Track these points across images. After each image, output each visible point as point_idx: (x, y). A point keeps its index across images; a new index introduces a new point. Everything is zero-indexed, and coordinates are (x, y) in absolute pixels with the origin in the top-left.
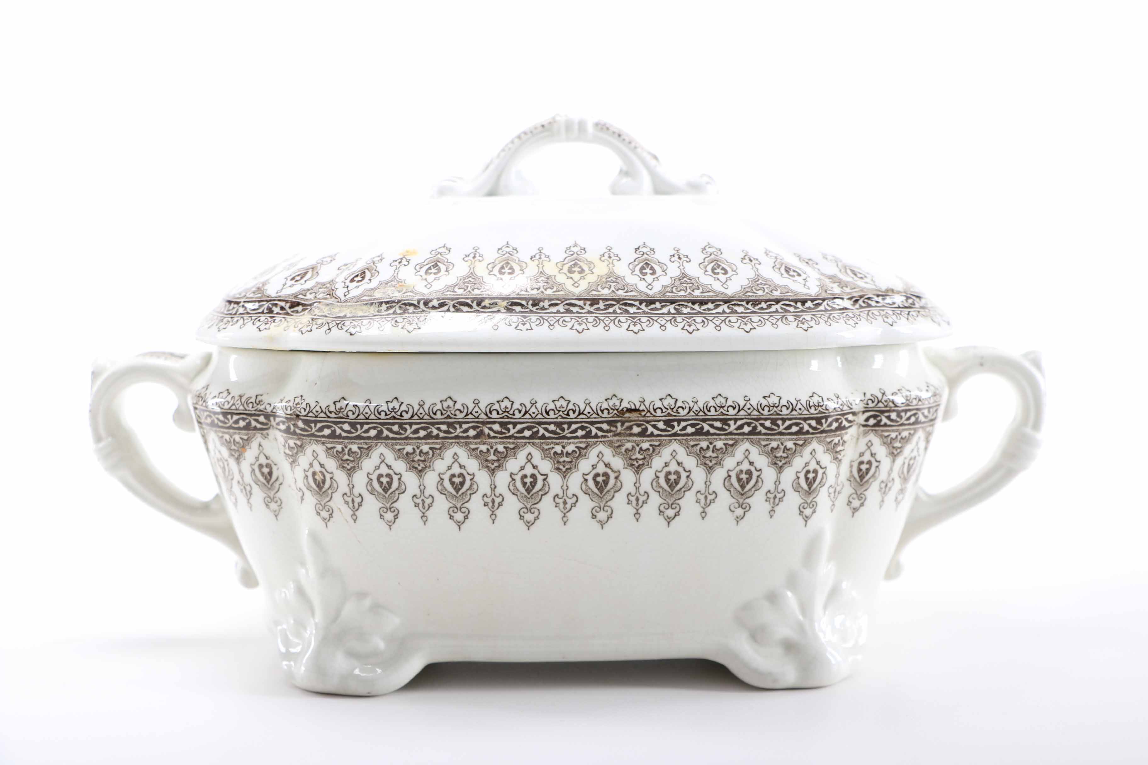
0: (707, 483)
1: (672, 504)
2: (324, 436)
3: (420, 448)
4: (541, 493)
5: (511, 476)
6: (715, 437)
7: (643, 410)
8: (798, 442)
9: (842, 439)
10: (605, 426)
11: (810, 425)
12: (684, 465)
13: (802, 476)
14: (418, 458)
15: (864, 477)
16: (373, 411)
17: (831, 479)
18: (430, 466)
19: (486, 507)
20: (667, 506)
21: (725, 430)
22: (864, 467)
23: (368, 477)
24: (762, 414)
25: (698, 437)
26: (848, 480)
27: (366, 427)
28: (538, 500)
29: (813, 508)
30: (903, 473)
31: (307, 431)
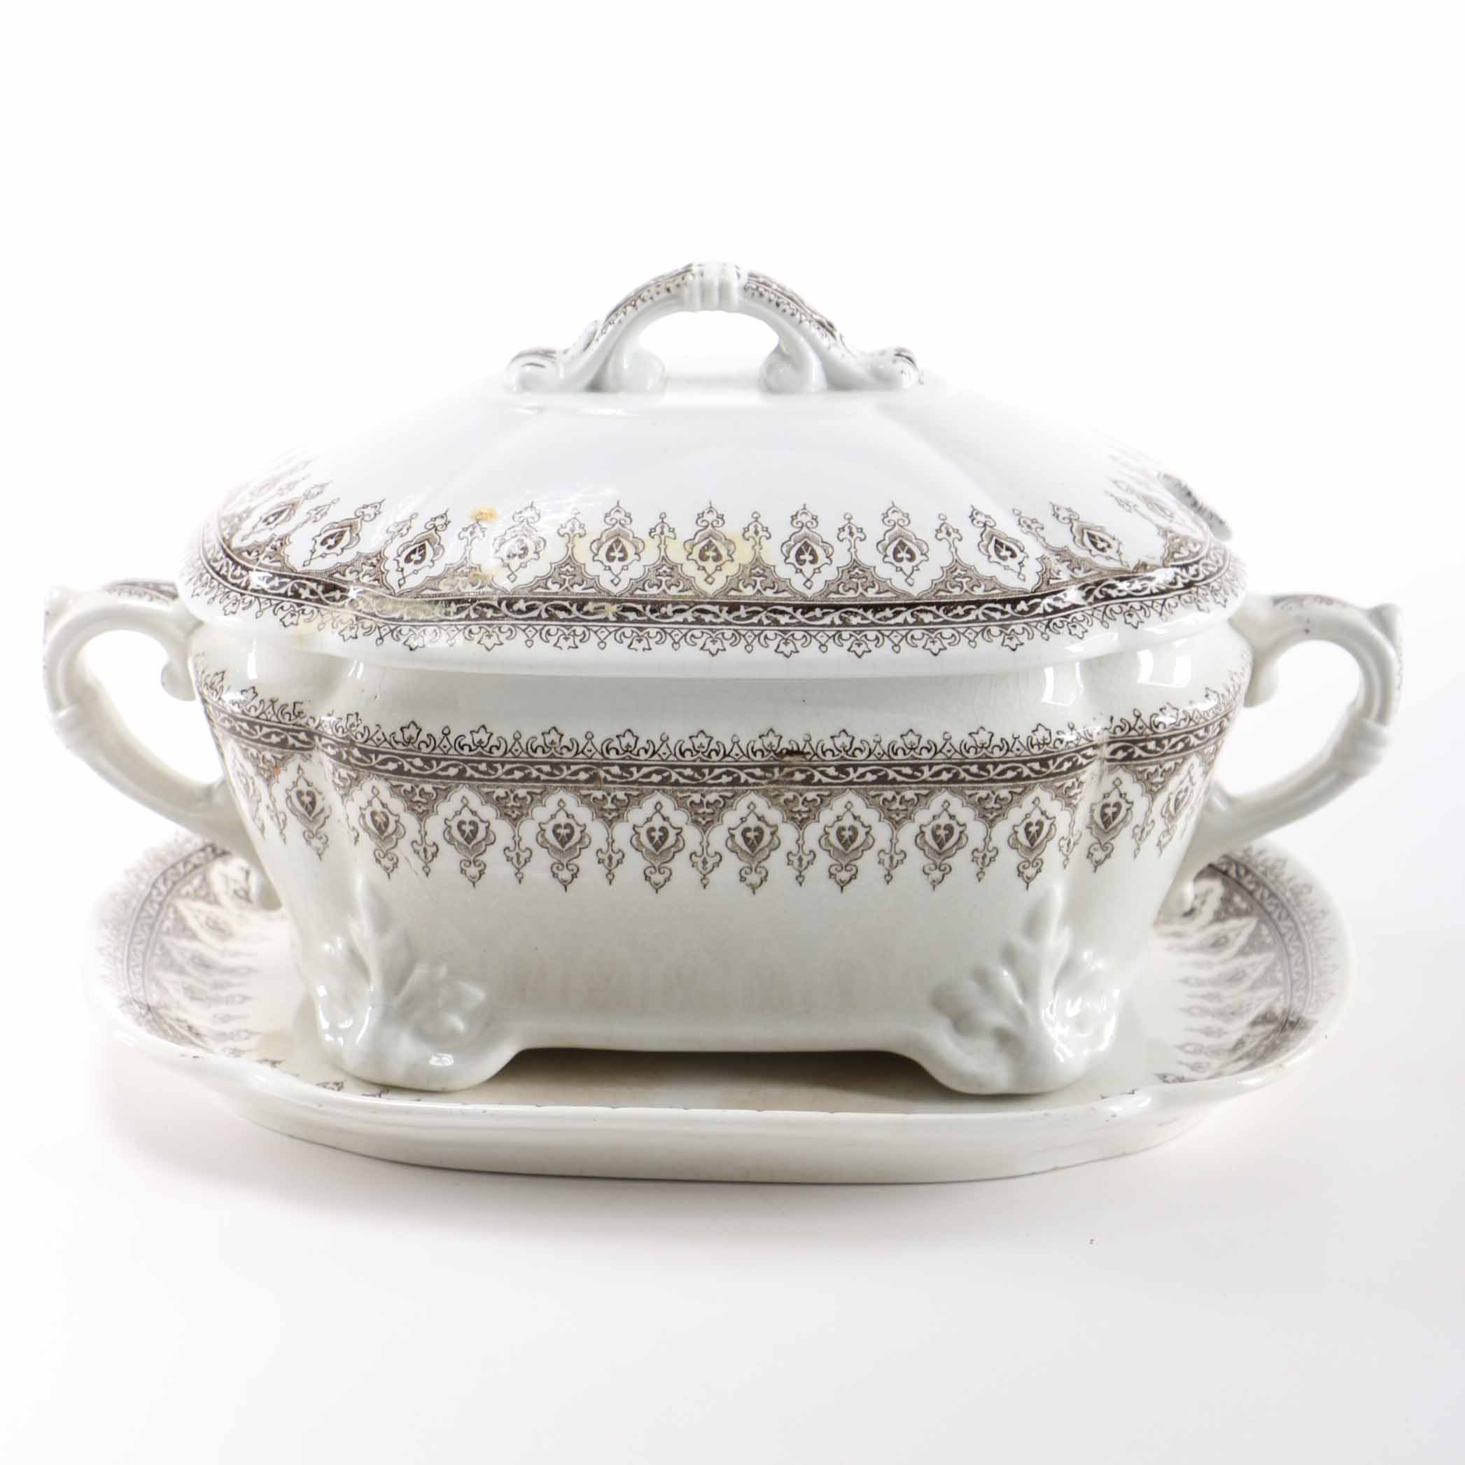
0: (893, 841)
1: (846, 866)
2: (387, 771)
3: (516, 792)
4: (673, 850)
5: (634, 829)
6: (903, 786)
7: (809, 753)
8: (1015, 790)
9: (1077, 780)
10: (758, 772)
11: (1031, 769)
12: (862, 820)
13: (1021, 830)
14: (511, 803)
15: (1110, 824)
16: (453, 744)
17: (1062, 829)
18: (528, 814)
19: (601, 865)
20: (839, 868)
21: (916, 777)
22: (1109, 811)
23: (445, 823)
24: (967, 758)
25: (880, 786)
26: (1088, 827)
27: (443, 764)
28: (669, 858)
29: (1037, 868)
30: (1168, 810)
31: (365, 762)
